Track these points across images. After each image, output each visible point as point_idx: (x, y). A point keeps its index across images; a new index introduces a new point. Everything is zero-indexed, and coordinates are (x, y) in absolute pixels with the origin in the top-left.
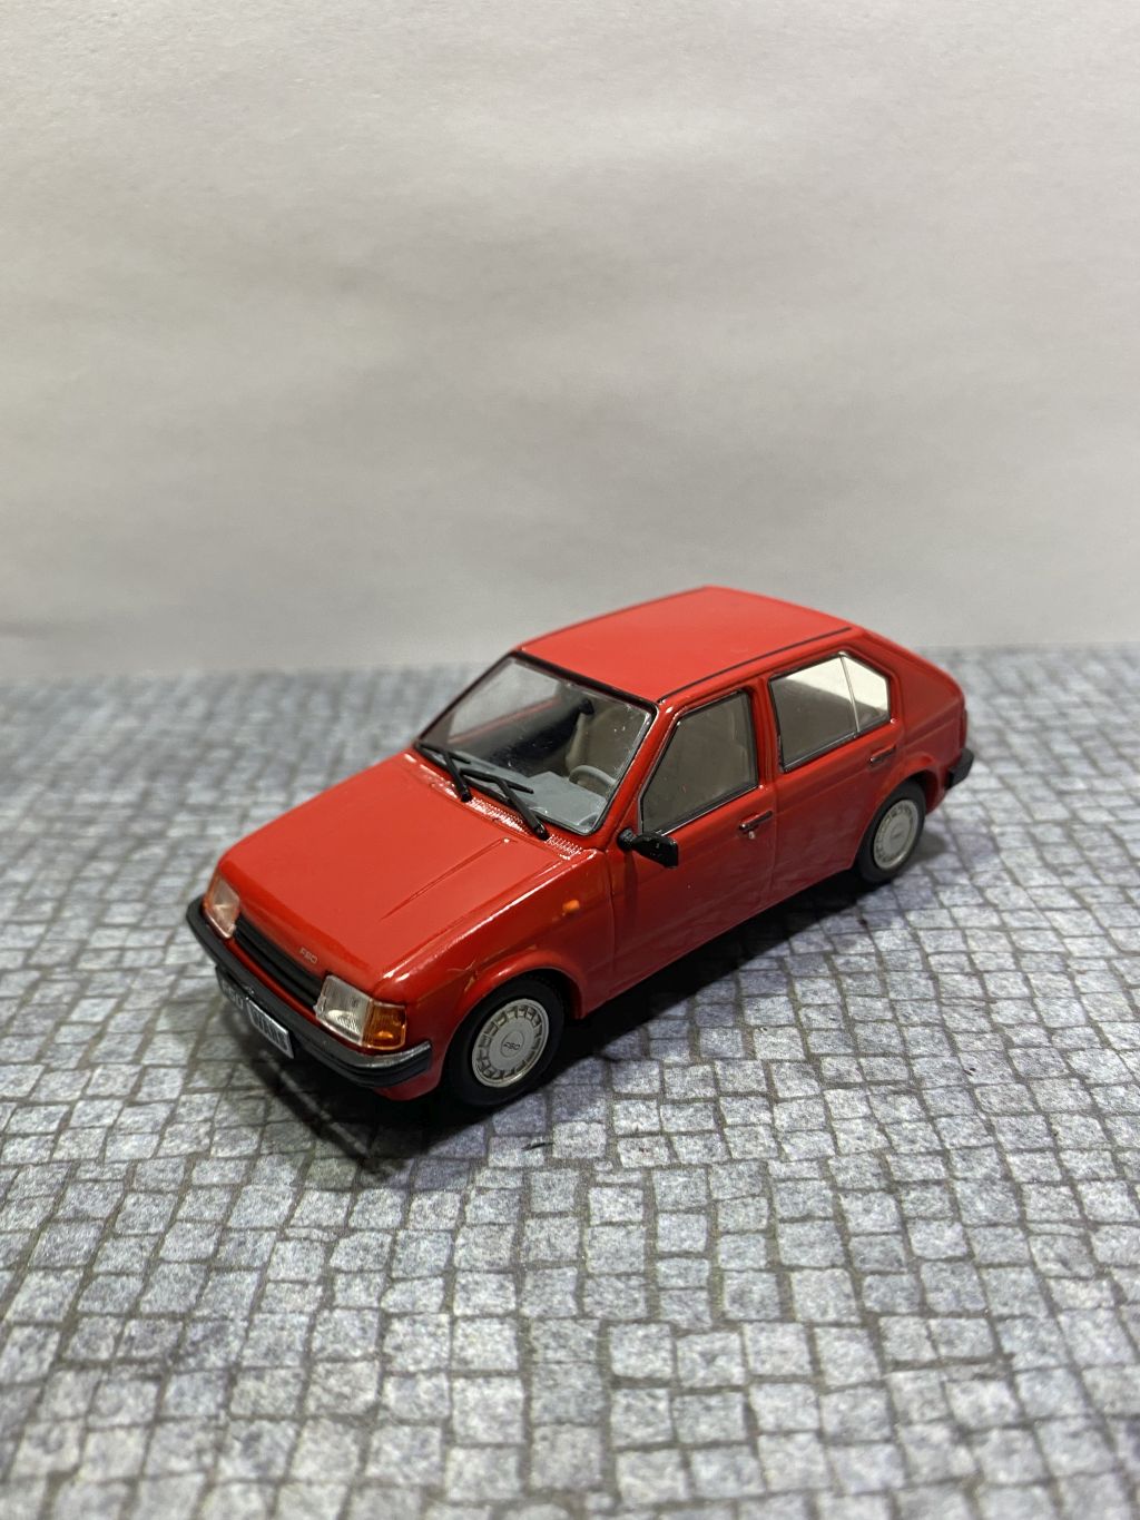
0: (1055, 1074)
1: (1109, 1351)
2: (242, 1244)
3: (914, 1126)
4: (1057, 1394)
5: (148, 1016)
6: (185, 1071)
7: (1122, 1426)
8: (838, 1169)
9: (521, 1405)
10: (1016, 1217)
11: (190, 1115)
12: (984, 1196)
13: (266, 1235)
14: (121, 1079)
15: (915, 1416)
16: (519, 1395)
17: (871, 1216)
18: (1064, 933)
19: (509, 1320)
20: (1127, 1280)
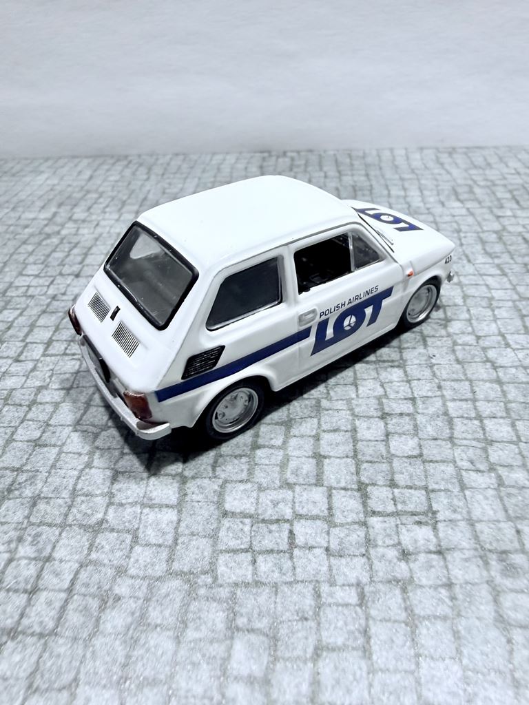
0: (478, 360)
1: (491, 513)
2: (54, 432)
3: (399, 384)
4: (460, 535)
5: (34, 318)
6: (46, 346)
7: (494, 556)
8: (357, 405)
9: (175, 524)
10: (449, 435)
11: (43, 367)
12: (432, 423)
13: (67, 428)
14: (14, 349)
15: (380, 543)
16: (175, 518)
17: (370, 431)
18: (492, 287)
19: (178, 478)
20: (506, 473)
